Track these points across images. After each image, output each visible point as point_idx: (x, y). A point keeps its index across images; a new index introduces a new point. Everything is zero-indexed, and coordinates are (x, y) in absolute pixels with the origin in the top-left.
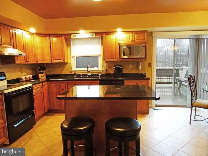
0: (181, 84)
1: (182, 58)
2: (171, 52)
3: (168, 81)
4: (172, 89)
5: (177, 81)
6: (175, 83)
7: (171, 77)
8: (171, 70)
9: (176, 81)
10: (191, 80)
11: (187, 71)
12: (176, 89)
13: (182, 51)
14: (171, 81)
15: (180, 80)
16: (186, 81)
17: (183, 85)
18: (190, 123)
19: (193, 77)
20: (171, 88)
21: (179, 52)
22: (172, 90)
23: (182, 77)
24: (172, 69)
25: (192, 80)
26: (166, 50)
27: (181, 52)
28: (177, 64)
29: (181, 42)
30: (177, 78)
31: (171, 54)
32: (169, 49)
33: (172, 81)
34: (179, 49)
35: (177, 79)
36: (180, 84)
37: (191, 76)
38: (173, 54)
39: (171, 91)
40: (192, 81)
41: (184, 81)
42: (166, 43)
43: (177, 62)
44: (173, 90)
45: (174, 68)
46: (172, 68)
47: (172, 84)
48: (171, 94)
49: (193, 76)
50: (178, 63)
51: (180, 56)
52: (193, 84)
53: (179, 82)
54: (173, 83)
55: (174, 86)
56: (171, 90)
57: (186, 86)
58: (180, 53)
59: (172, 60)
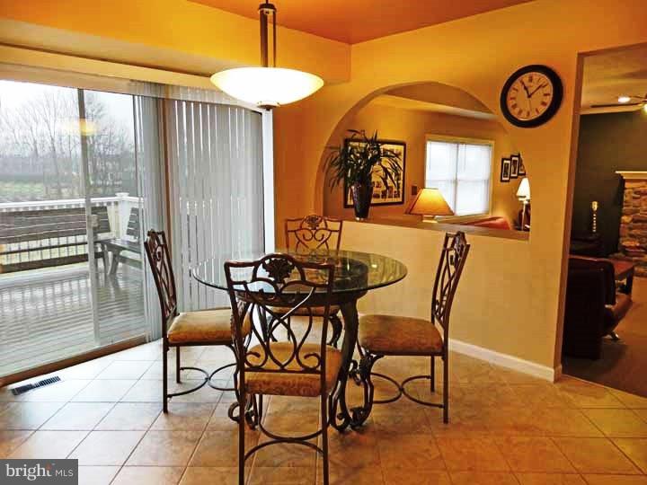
0: (117, 258)
1: (110, 165)
2: (72, 146)
3: (73, 252)
4: (89, 280)
5: (103, 248)
6: (97, 255)
7: (80, 239)
8: (79, 210)
9: (100, 250)
10: (156, 250)
11: (134, 210)
12: (102, 277)
13: (107, 144)
14: (81, 250)
15: (112, 243)
16: (133, 247)
17: (124, 260)
18: (165, 410)
19: (160, 237)
20: (84, 275)
21: (99, 144)
22: (89, 285)
23: (118, 233)
24: (82, 207)
25: (159, 249)
26: (56, 139)
27: (104, 145)
28: (99, 186)
29: (101, 113)
30: (102, 236)
31: (73, 152)
32: (63, 133)
33: (87, 252)
34: (100, 136)
35: (102, 242)
36: (114, 256)
37: (152, 234)
38: (79, 150)
39: (87, 288)
40: (159, 253)
41: (126, 246)
42: (53, 113)
43: (94, 180)
44: (92, 282)
45: (88, 201)
46: (81, 202)
47: (87, 260)
48: (87, 298)
49: (159, 233)
50: (100, 182)
51: (105, 158)
52: (163, 263)
53: (110, 253)
54: (91, 257)
55: (93, 267)
56: (87, 283)
57: (137, 264)
58: (101, 147)
59: (77, 173)
